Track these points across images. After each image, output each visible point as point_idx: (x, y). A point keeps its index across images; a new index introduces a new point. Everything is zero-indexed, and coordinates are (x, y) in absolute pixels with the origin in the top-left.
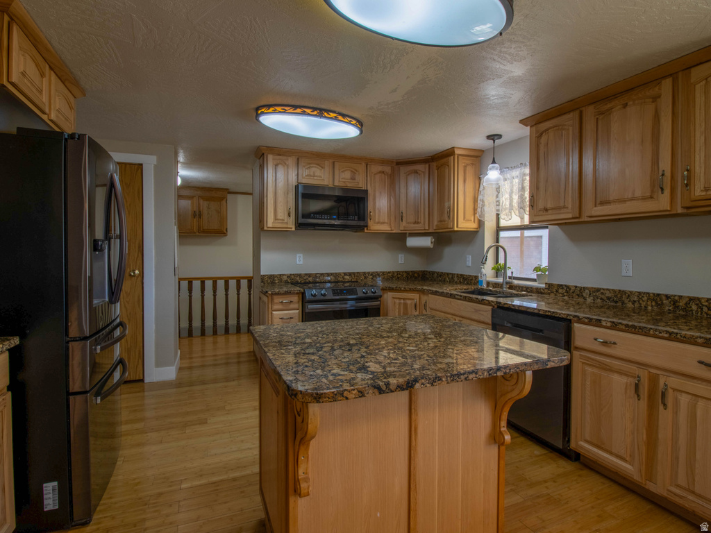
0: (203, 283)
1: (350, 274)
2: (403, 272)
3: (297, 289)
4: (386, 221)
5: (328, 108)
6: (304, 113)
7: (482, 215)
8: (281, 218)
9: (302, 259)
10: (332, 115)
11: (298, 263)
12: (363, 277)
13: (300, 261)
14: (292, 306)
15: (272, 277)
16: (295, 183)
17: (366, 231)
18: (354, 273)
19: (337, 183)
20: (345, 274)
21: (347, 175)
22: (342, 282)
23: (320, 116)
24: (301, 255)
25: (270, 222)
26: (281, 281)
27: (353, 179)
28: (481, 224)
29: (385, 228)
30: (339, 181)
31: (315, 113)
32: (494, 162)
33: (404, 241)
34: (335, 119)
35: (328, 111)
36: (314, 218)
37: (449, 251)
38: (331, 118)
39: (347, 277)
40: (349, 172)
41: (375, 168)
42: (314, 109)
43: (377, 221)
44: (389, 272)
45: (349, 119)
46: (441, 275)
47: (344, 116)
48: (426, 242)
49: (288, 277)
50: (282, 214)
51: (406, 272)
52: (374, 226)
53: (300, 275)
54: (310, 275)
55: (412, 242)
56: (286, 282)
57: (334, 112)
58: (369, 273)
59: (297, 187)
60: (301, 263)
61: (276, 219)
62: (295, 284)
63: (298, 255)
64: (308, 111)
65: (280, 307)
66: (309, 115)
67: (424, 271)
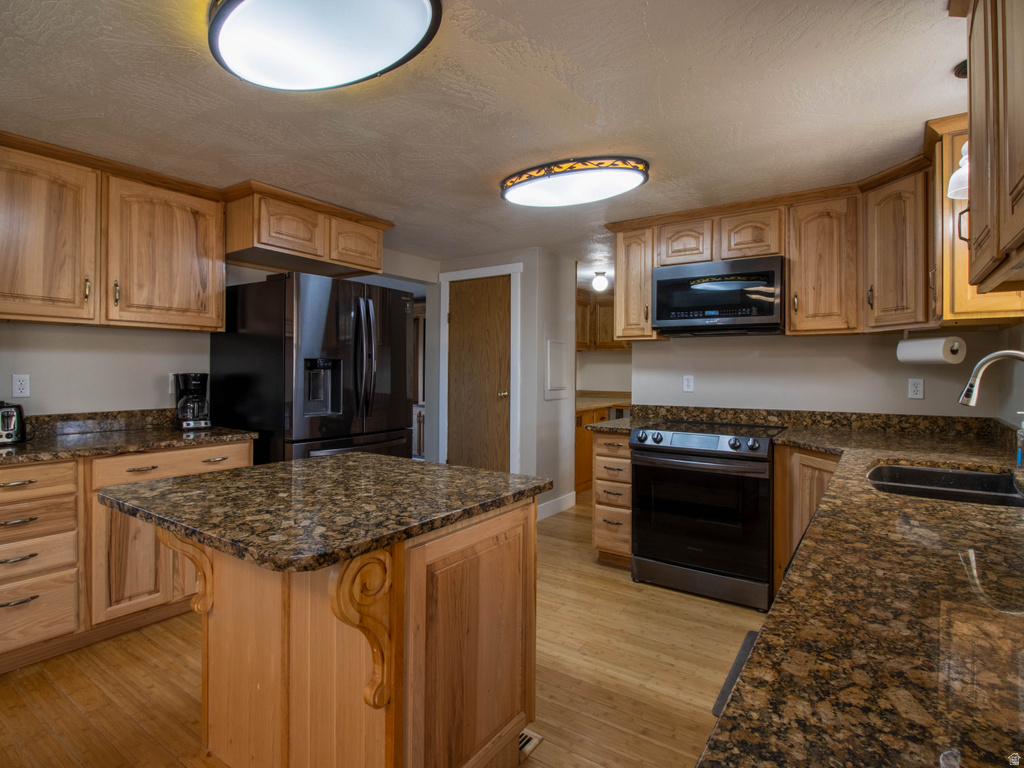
1: (780, 414)
2: (916, 418)
4: (835, 309)
5: (555, 160)
6: (531, 178)
8: (634, 322)
9: (692, 384)
10: (565, 166)
11: (686, 389)
12: (810, 422)
13: (688, 386)
14: (622, 452)
15: (644, 409)
17: (788, 333)
18: (788, 413)
19: (725, 254)
20: (769, 412)
21: (746, 235)
22: (762, 426)
23: (549, 174)
24: (691, 377)
25: (619, 328)
26: (657, 415)
27: (758, 240)
29: (834, 323)
30: (730, 249)
31: (543, 172)
33: (896, 349)
34: (572, 170)
35: (557, 164)
36: (677, 318)
38: (565, 172)
39: (774, 419)
40: (750, 230)
42: (540, 168)
43: (811, 312)
44: (878, 416)
45: (596, 162)
47: (583, 160)
49: (668, 410)
50: (636, 316)
51: (925, 418)
52: (805, 323)
53: (686, 410)
54: (702, 410)
55: (909, 352)
57: (568, 161)
58: (823, 414)
60: (691, 389)
61: (628, 324)
63: (685, 377)
64: (534, 173)
65: (605, 450)
66: (536, 178)
67: (986, 420)
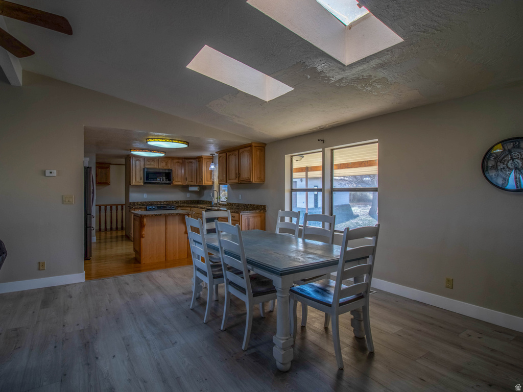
0: (111, 207)
1: (166, 202)
3: (144, 207)
4: (180, 181)
7: (213, 179)
8: (138, 180)
9: (146, 196)
15: (134, 203)
16: (143, 167)
17: (172, 185)
19: (160, 167)
21: (164, 164)
24: (146, 194)
25: (134, 182)
26: (138, 204)
27: (166, 165)
28: (213, 182)
29: (180, 183)
32: (212, 163)
33: (188, 188)
36: (151, 180)
37: (206, 192)
40: (165, 162)
41: (175, 161)
43: (176, 181)
44: (183, 201)
46: (203, 201)
48: (196, 189)
49: (141, 203)
51: (190, 201)
52: (175, 183)
53: (145, 202)
54: (149, 202)
55: (191, 189)
56: (140, 205)
59: (144, 169)
61: (136, 181)
62: (143, 205)
67: (198, 200)
